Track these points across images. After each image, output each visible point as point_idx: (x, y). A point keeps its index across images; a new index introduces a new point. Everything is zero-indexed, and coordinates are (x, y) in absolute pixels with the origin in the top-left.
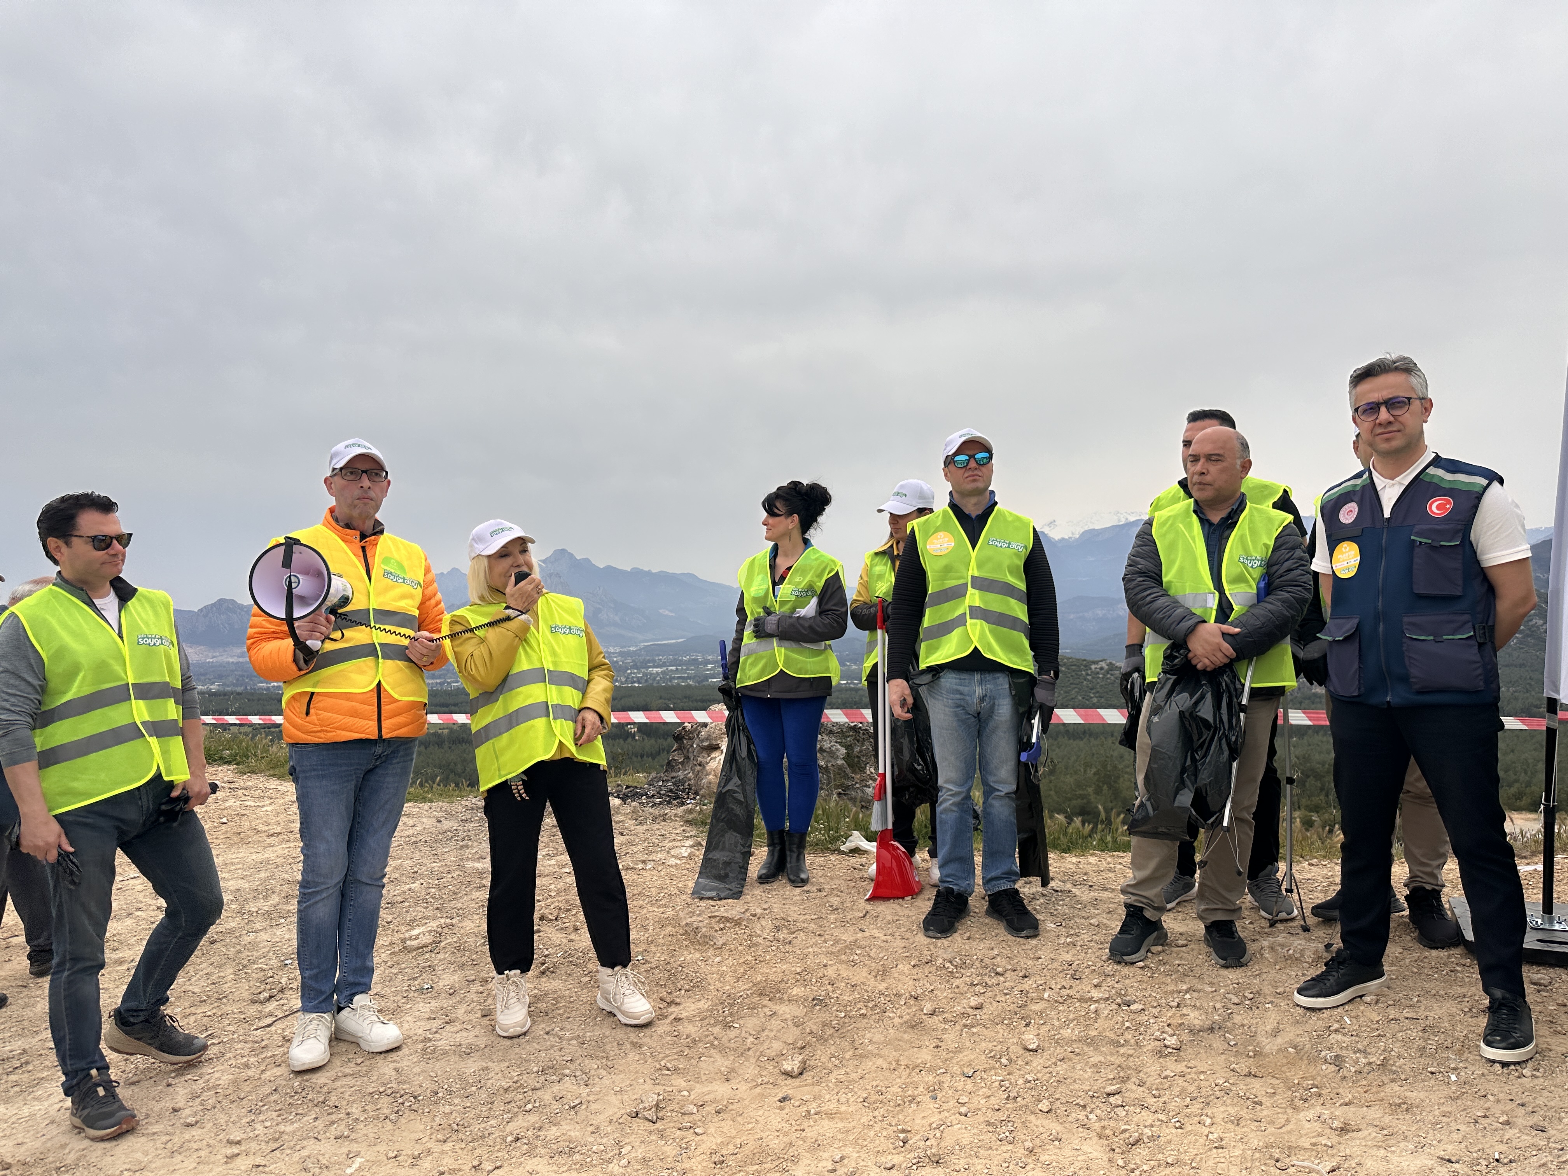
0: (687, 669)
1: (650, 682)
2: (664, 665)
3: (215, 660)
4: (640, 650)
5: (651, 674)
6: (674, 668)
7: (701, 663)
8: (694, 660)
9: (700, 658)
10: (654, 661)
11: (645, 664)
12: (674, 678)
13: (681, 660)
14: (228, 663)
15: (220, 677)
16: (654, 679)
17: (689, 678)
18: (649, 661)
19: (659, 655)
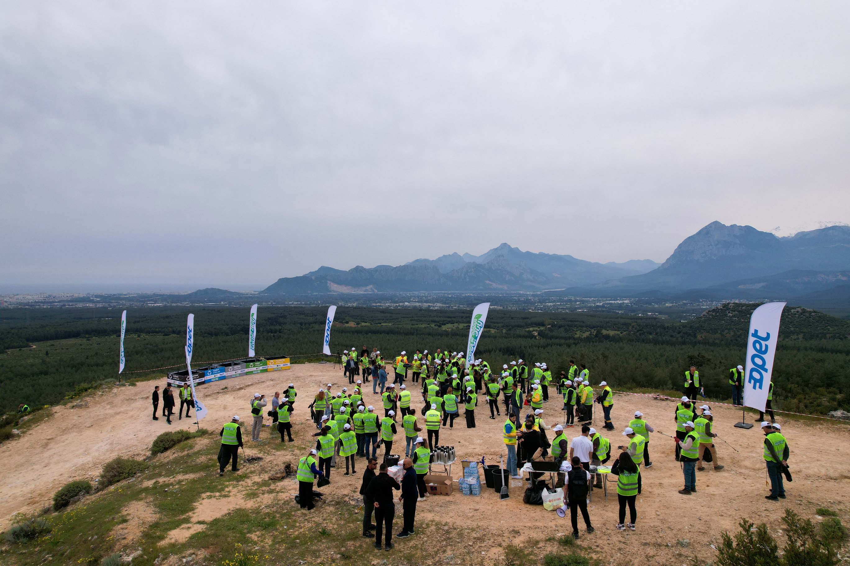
0: (566, 304)
1: (547, 310)
2: (554, 301)
3: (355, 292)
4: (542, 294)
5: (548, 306)
6: (559, 303)
7: (573, 301)
8: (569, 299)
9: (573, 299)
10: (549, 300)
11: (544, 301)
12: (559, 309)
13: (563, 300)
14: (360, 294)
15: (357, 300)
16: (549, 308)
17: (566, 309)
18: (547, 300)
19: (552, 297)
